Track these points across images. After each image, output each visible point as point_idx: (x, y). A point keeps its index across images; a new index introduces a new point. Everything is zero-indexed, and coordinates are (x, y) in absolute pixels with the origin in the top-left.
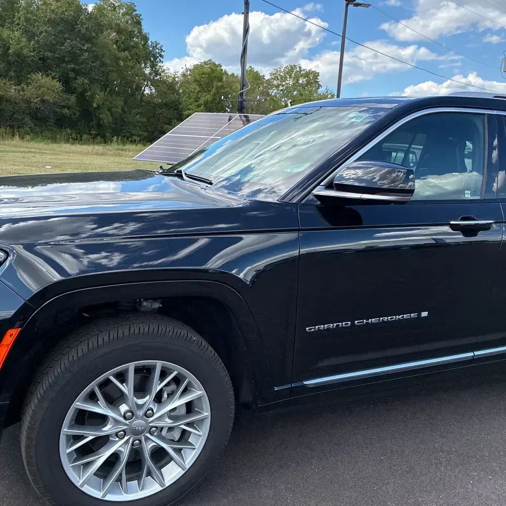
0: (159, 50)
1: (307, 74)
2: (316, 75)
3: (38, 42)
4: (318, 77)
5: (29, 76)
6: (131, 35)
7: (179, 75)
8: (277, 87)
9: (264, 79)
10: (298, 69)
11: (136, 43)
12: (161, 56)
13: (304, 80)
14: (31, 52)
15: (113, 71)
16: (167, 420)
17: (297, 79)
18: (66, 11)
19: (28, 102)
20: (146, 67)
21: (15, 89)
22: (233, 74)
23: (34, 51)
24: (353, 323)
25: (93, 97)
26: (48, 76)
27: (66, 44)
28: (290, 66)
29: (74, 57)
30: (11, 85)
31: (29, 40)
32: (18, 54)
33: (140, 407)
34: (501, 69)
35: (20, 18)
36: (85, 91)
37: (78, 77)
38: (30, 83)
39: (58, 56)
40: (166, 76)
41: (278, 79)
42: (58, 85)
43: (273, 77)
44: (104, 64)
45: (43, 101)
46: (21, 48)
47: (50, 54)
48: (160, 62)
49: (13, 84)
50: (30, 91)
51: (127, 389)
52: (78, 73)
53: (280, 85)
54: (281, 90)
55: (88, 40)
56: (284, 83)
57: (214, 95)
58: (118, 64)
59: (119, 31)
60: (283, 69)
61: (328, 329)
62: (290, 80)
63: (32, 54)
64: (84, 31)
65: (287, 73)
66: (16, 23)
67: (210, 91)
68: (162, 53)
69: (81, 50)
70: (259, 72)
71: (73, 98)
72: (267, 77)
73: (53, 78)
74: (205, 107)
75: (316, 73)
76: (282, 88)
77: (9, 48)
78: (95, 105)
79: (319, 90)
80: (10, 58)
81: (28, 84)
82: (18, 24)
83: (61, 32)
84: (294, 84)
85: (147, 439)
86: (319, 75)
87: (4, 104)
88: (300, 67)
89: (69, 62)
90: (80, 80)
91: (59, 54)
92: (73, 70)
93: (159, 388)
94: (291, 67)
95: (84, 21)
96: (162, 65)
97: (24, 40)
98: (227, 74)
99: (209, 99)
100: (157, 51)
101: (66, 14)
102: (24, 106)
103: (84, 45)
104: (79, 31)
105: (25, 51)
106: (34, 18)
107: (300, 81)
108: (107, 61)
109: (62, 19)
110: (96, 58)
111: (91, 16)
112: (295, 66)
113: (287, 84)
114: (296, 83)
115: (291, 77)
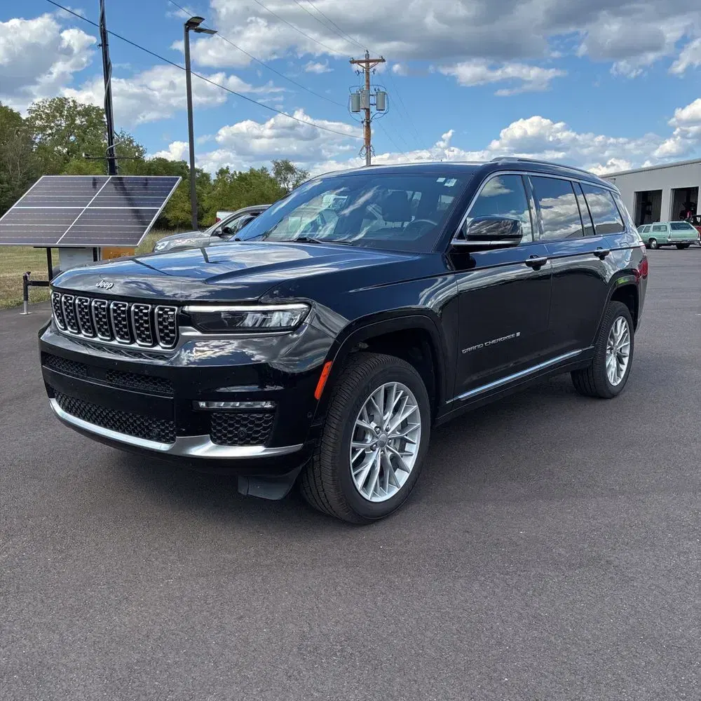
1: (87, 111)
2: (100, 112)
8: (43, 129)
9: (20, 118)
10: (72, 104)
13: (84, 120)
17: (71, 118)
24: (484, 345)
28: (58, 98)
34: (349, 108)
41: (42, 118)
43: (34, 115)
53: (47, 126)
54: (49, 135)
56: (52, 124)
60: (48, 103)
62: (61, 120)
65: (55, 109)
70: (10, 108)
72: (24, 116)
75: (101, 109)
76: (50, 131)
84: (68, 126)
88: (74, 101)
94: (60, 100)
107: (78, 122)
112: (65, 99)
113: (58, 126)
114: (72, 124)
115: (62, 116)
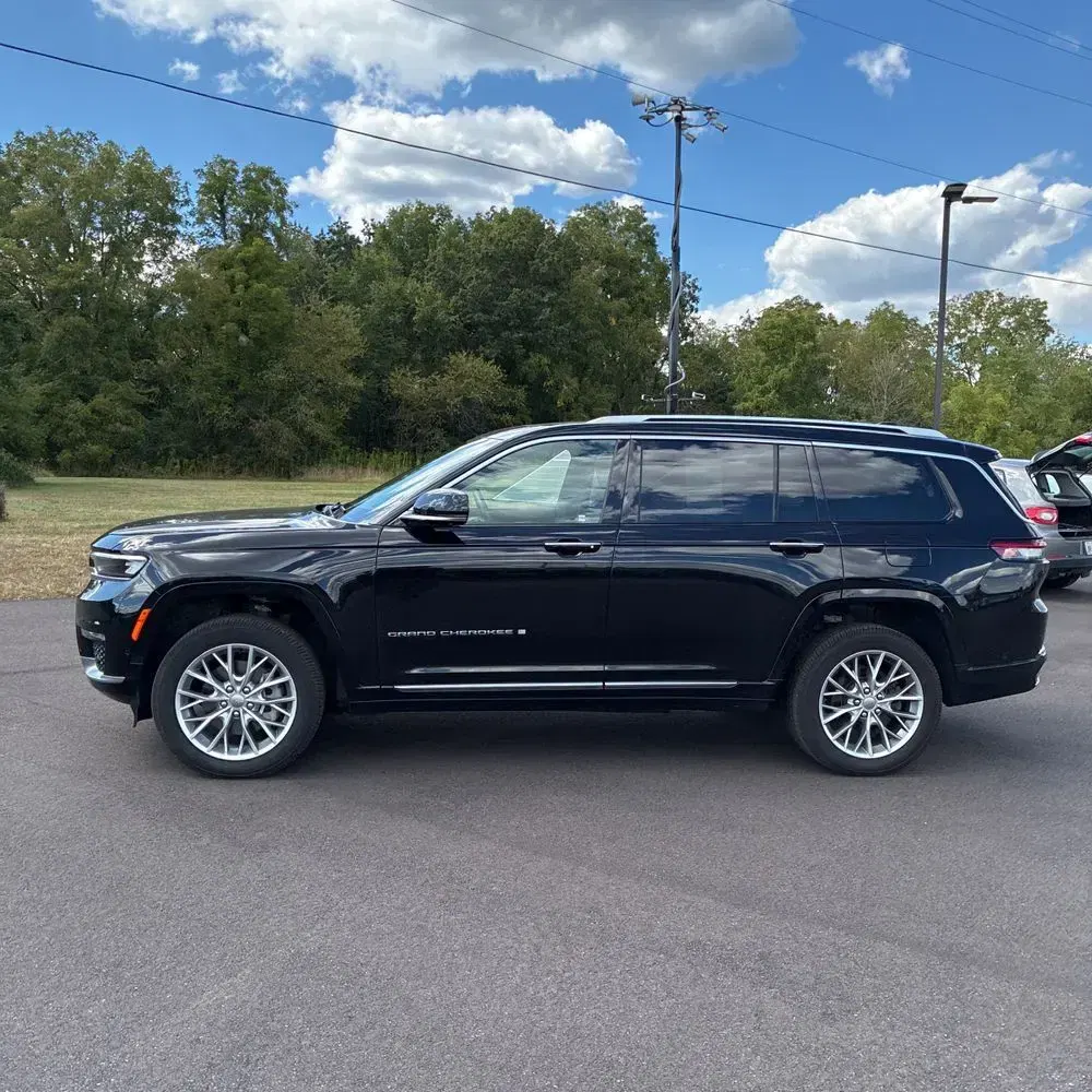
0: (689, 287)
1: (1018, 308)
2: (1039, 307)
3: (463, 296)
4: (1045, 312)
5: (445, 358)
6: (632, 266)
7: (732, 331)
8: (948, 339)
9: (917, 325)
10: (996, 299)
11: (645, 280)
12: (695, 299)
13: (1012, 320)
14: (451, 314)
15: (596, 337)
16: (260, 696)
17: (993, 319)
18: (514, 237)
19: (442, 404)
20: (662, 323)
21: (421, 384)
22: (848, 320)
23: (456, 312)
24: (438, 633)
25: (557, 387)
26: (477, 355)
27: (512, 296)
28: (976, 293)
29: (525, 317)
30: (414, 375)
31: (448, 296)
32: (429, 321)
33: (238, 683)
35: (435, 258)
36: (543, 377)
37: (530, 353)
38: (445, 371)
39: (497, 318)
40: (709, 337)
41: (949, 324)
42: (493, 371)
43: (937, 320)
44: (578, 327)
45: (467, 402)
46: (435, 311)
47: (483, 317)
48: (692, 310)
49: (418, 374)
50: (445, 385)
51: (228, 667)
52: (529, 346)
53: (955, 334)
54: (958, 346)
55: (554, 283)
56: (963, 331)
57: (797, 367)
58: (606, 323)
59: (612, 261)
60: (960, 301)
61: (412, 636)
62: (977, 324)
63: (452, 319)
64: (544, 269)
65: (970, 309)
66: (429, 266)
67: (788, 360)
68: (697, 294)
69: (539, 303)
70: (905, 312)
71: (521, 393)
72: (924, 321)
73: (487, 359)
74: (777, 391)
75: (1039, 303)
76: (959, 342)
77: (413, 313)
78: (560, 403)
79: (1047, 339)
80: (415, 329)
81: (442, 373)
82: (432, 269)
83: (505, 275)
84: (988, 332)
85: (245, 712)
86: (1046, 308)
87: (402, 408)
88: (1000, 295)
89: (517, 328)
90: (534, 359)
91: (499, 315)
92: (524, 341)
93: (252, 670)
94: (980, 295)
95: (545, 251)
96: (697, 315)
97: (439, 295)
98: (835, 322)
99: (787, 376)
100: (687, 290)
101: (514, 241)
102: (432, 411)
103: (543, 295)
104: (537, 270)
105: (441, 315)
106: (461, 254)
107: (1002, 324)
108: (585, 320)
109: (507, 251)
110: (565, 316)
111: (559, 242)
112: (988, 292)
113: (972, 332)
114: (992, 328)
115: (979, 317)
